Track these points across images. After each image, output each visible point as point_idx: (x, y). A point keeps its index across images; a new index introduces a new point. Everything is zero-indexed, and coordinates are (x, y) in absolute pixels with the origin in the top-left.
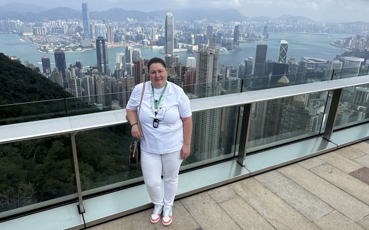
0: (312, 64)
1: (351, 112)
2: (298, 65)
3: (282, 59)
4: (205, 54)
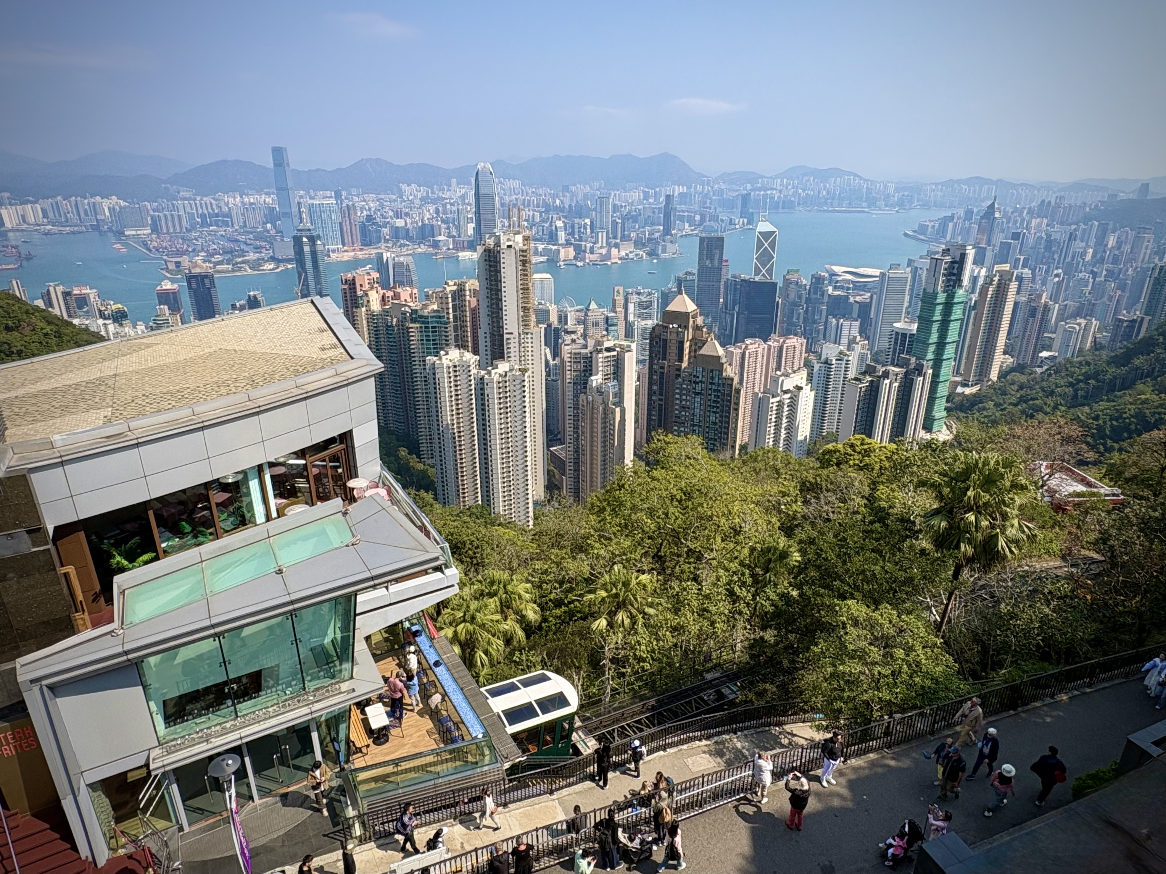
0: (846, 281)
1: (863, 380)
2: (806, 285)
3: (764, 271)
4: (494, 249)
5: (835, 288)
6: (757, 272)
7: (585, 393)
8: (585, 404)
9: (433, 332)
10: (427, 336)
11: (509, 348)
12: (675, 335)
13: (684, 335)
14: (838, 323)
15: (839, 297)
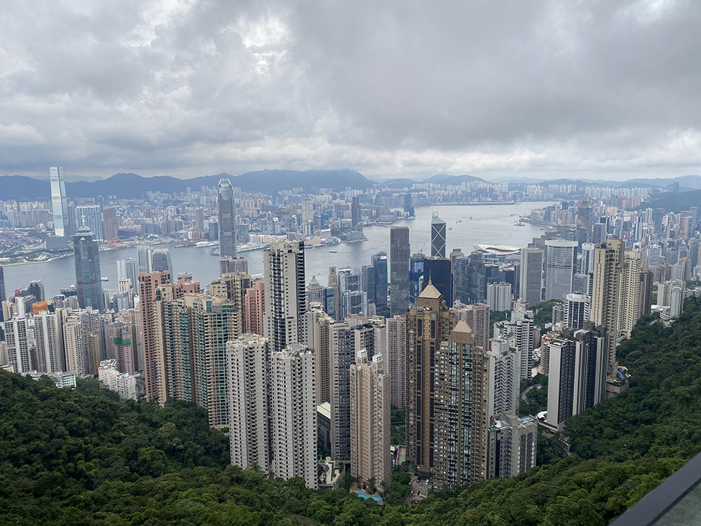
0: (494, 256)
3: (439, 252)
4: (279, 253)
6: (434, 253)
7: (355, 364)
8: (355, 372)
9: (224, 319)
10: (219, 322)
11: (290, 329)
13: (435, 316)
14: (495, 288)
15: (492, 267)
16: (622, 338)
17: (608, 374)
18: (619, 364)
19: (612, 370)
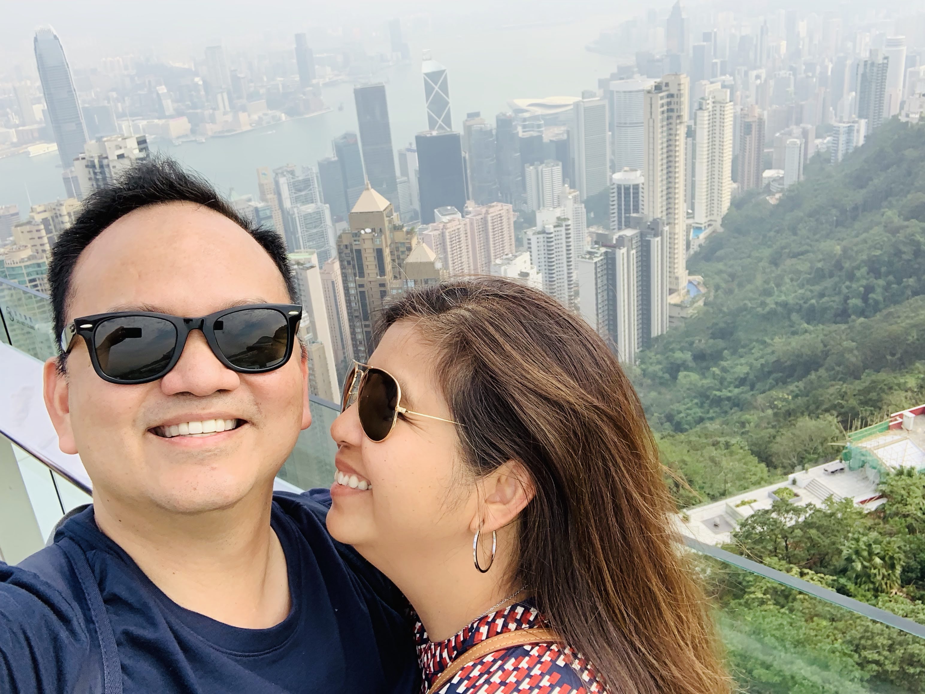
0: (536, 118)
1: (597, 253)
2: (491, 130)
3: (440, 122)
4: (100, 162)
5: (524, 127)
6: (432, 124)
12: (370, 242)
13: (381, 241)
14: (537, 171)
15: (532, 138)
16: (708, 231)
17: (671, 291)
18: (690, 274)
19: (677, 284)
